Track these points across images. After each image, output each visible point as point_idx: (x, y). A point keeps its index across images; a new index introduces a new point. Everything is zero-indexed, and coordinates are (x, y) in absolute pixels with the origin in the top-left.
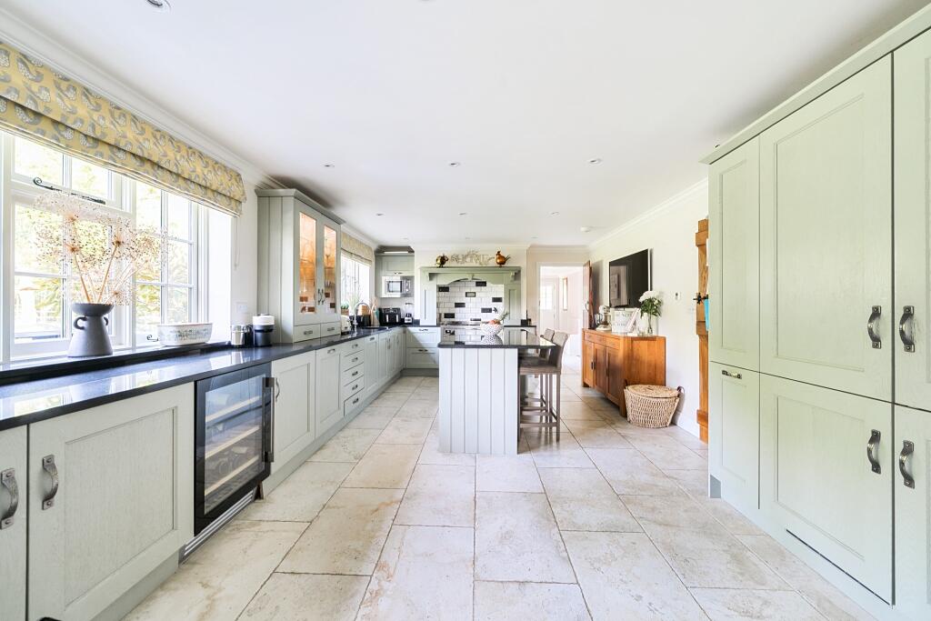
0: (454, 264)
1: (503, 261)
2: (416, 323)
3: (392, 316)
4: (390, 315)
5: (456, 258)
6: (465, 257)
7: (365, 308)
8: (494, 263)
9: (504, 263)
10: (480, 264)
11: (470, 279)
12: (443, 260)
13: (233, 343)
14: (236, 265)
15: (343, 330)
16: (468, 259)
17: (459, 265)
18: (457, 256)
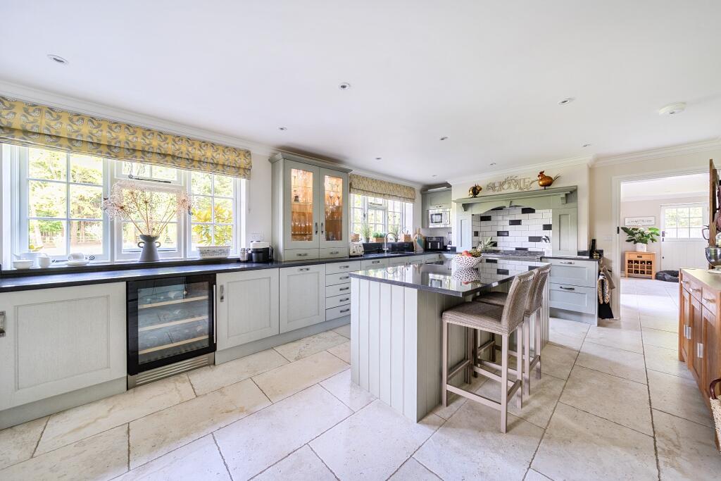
0: (491, 193)
1: (547, 182)
2: (454, 250)
3: (434, 244)
4: (432, 243)
5: (492, 187)
6: (502, 184)
7: (407, 237)
8: (536, 186)
9: (549, 184)
10: (520, 188)
11: (507, 206)
12: (475, 191)
13: (242, 259)
14: (249, 210)
15: (351, 253)
16: (506, 186)
17: (496, 193)
18: (494, 184)
